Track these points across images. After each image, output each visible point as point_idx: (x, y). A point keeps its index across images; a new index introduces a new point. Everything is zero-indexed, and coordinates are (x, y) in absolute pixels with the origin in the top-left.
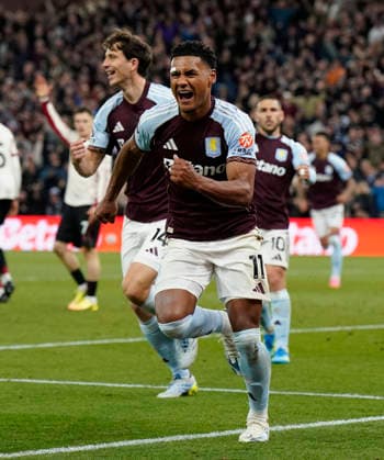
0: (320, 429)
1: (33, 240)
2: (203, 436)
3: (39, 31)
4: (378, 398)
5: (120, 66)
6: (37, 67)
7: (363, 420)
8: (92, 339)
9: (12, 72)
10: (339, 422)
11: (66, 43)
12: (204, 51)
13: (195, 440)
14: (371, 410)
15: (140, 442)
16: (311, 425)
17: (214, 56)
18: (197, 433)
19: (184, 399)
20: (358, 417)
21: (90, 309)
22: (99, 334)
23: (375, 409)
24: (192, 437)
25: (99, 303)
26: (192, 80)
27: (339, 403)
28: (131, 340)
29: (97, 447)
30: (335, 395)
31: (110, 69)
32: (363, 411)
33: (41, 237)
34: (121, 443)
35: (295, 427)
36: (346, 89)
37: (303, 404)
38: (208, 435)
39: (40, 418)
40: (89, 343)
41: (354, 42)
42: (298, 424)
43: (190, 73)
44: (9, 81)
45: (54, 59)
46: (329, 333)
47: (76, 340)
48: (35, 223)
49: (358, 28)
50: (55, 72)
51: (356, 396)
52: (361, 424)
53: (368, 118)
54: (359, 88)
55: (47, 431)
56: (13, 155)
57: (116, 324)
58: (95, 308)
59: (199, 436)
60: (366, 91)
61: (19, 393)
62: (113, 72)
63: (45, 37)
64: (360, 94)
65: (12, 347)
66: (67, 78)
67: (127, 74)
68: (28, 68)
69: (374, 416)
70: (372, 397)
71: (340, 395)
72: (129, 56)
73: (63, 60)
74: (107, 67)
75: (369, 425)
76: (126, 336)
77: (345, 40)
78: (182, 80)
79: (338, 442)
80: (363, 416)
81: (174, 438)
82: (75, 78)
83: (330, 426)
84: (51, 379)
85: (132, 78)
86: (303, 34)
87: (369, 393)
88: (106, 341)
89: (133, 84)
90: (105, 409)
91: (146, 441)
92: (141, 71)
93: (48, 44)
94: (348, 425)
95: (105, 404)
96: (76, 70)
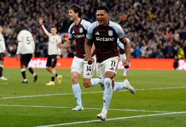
0: (119, 120)
1: (36, 65)
2: (85, 122)
3: (37, 3)
4: (136, 111)
5: (73, 15)
6: (37, 14)
7: (131, 117)
8: (53, 94)
9: (30, 15)
10: (124, 118)
11: (46, 7)
12: (106, 8)
13: (83, 123)
14: (133, 114)
15: (66, 124)
16: (116, 119)
17: (109, 9)
18: (83, 121)
19: (79, 111)
20: (130, 116)
21: (52, 85)
22: (55, 92)
23: (135, 114)
24: (82, 122)
25: (55, 84)
26: (102, 17)
27: (124, 112)
28: (64, 94)
29: (54, 125)
30: (123, 110)
31: (70, 16)
32: (131, 114)
33: (38, 64)
34: (61, 124)
35: (111, 119)
36: (127, 21)
37: (114, 112)
38: (86, 122)
39: (37, 117)
40: (52, 95)
41: (129, 7)
42: (113, 118)
43: (102, 15)
44: (29, 18)
45: (42, 12)
46: (122, 92)
47: (48, 94)
48: (36, 60)
49: (131, 3)
50: (43, 15)
51: (129, 110)
52: (131, 118)
53: (133, 29)
54: (131, 20)
55: (39, 121)
56: (32, 40)
57: (60, 89)
58: (54, 85)
59: (84, 122)
60: (133, 21)
61: (31, 110)
62: (71, 17)
63: (39, 5)
64: (131, 22)
65: (29, 96)
66: (46, 17)
67: (75, 17)
68: (34, 14)
69: (135, 116)
70: (134, 110)
71: (125, 110)
72: (75, 12)
73: (45, 12)
74: (69, 15)
75: (133, 118)
76: (63, 93)
77: (127, 6)
78: (100, 17)
79: (124, 123)
80: (131, 116)
81: (76, 123)
82: (48, 17)
83: (122, 119)
84: (41, 106)
85: (76, 18)
86: (114, 4)
87: (133, 109)
88: (57, 94)
89: (77, 20)
90: (56, 114)
91: (68, 124)
92: (79, 16)
93: (40, 7)
94: (127, 119)
95: (56, 113)
96: (48, 15)
